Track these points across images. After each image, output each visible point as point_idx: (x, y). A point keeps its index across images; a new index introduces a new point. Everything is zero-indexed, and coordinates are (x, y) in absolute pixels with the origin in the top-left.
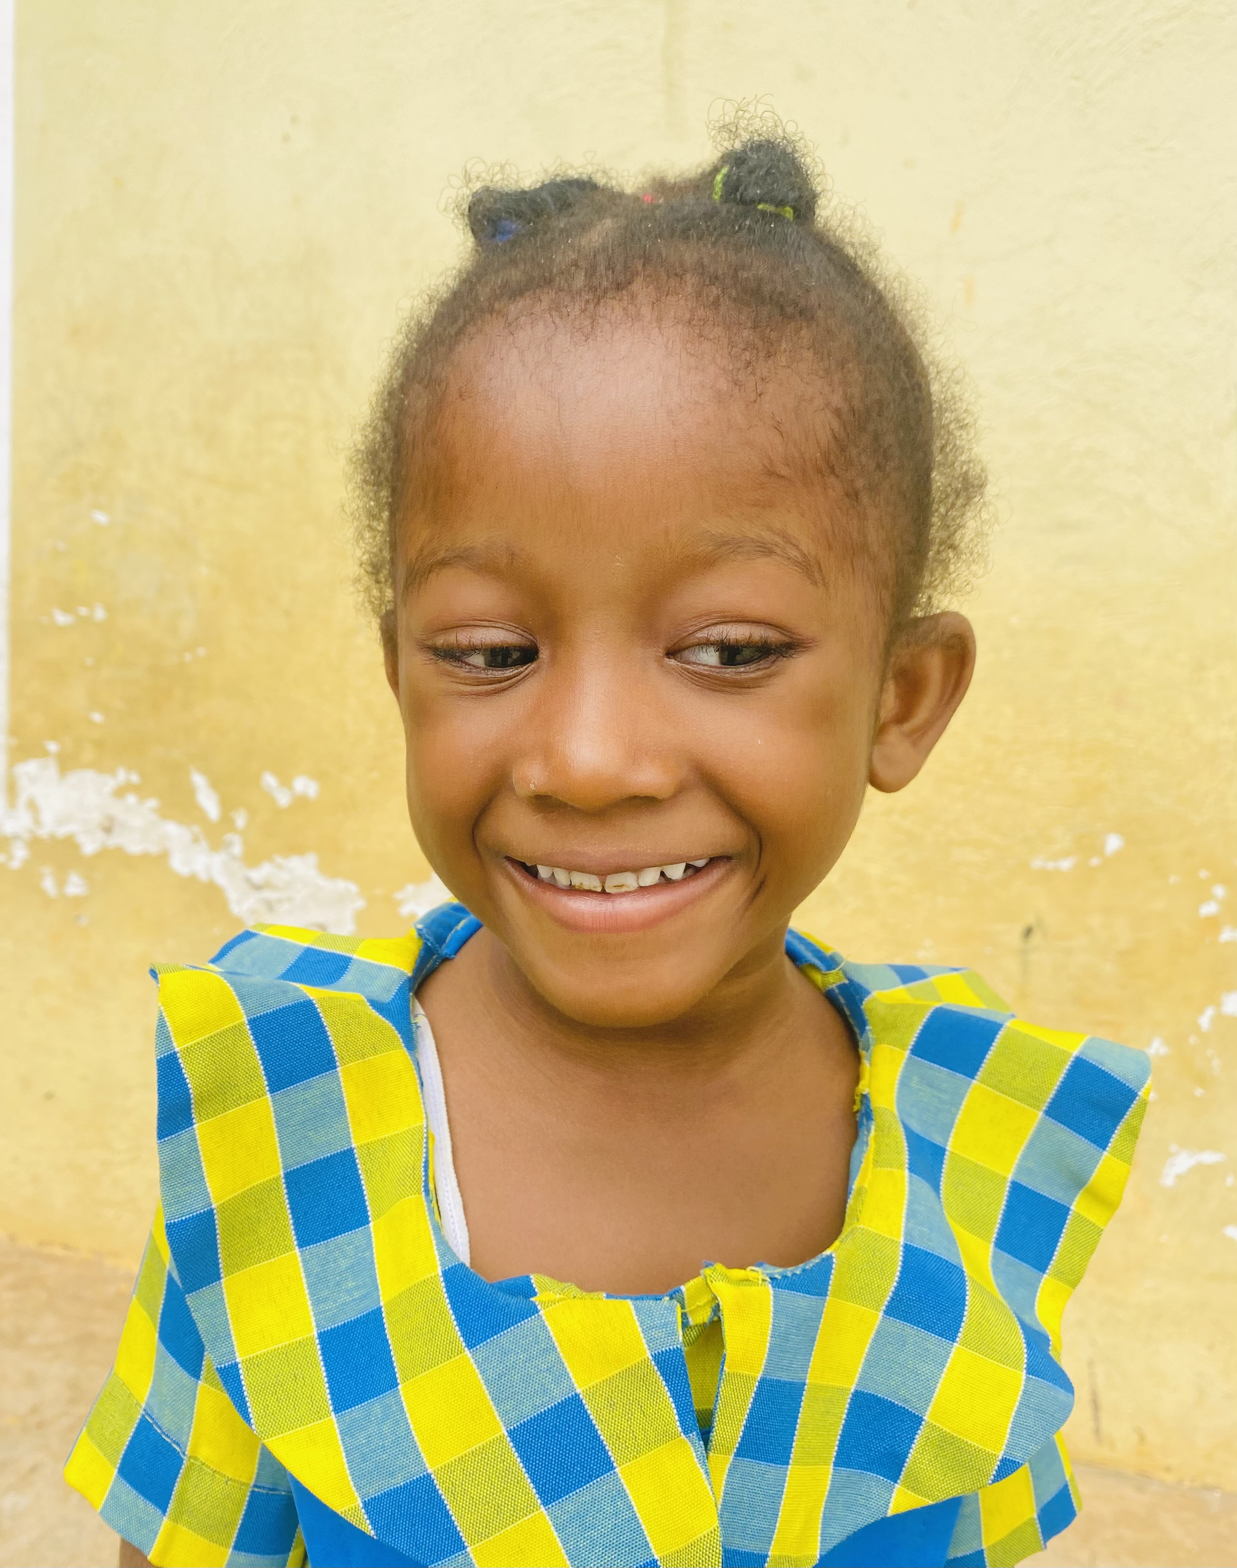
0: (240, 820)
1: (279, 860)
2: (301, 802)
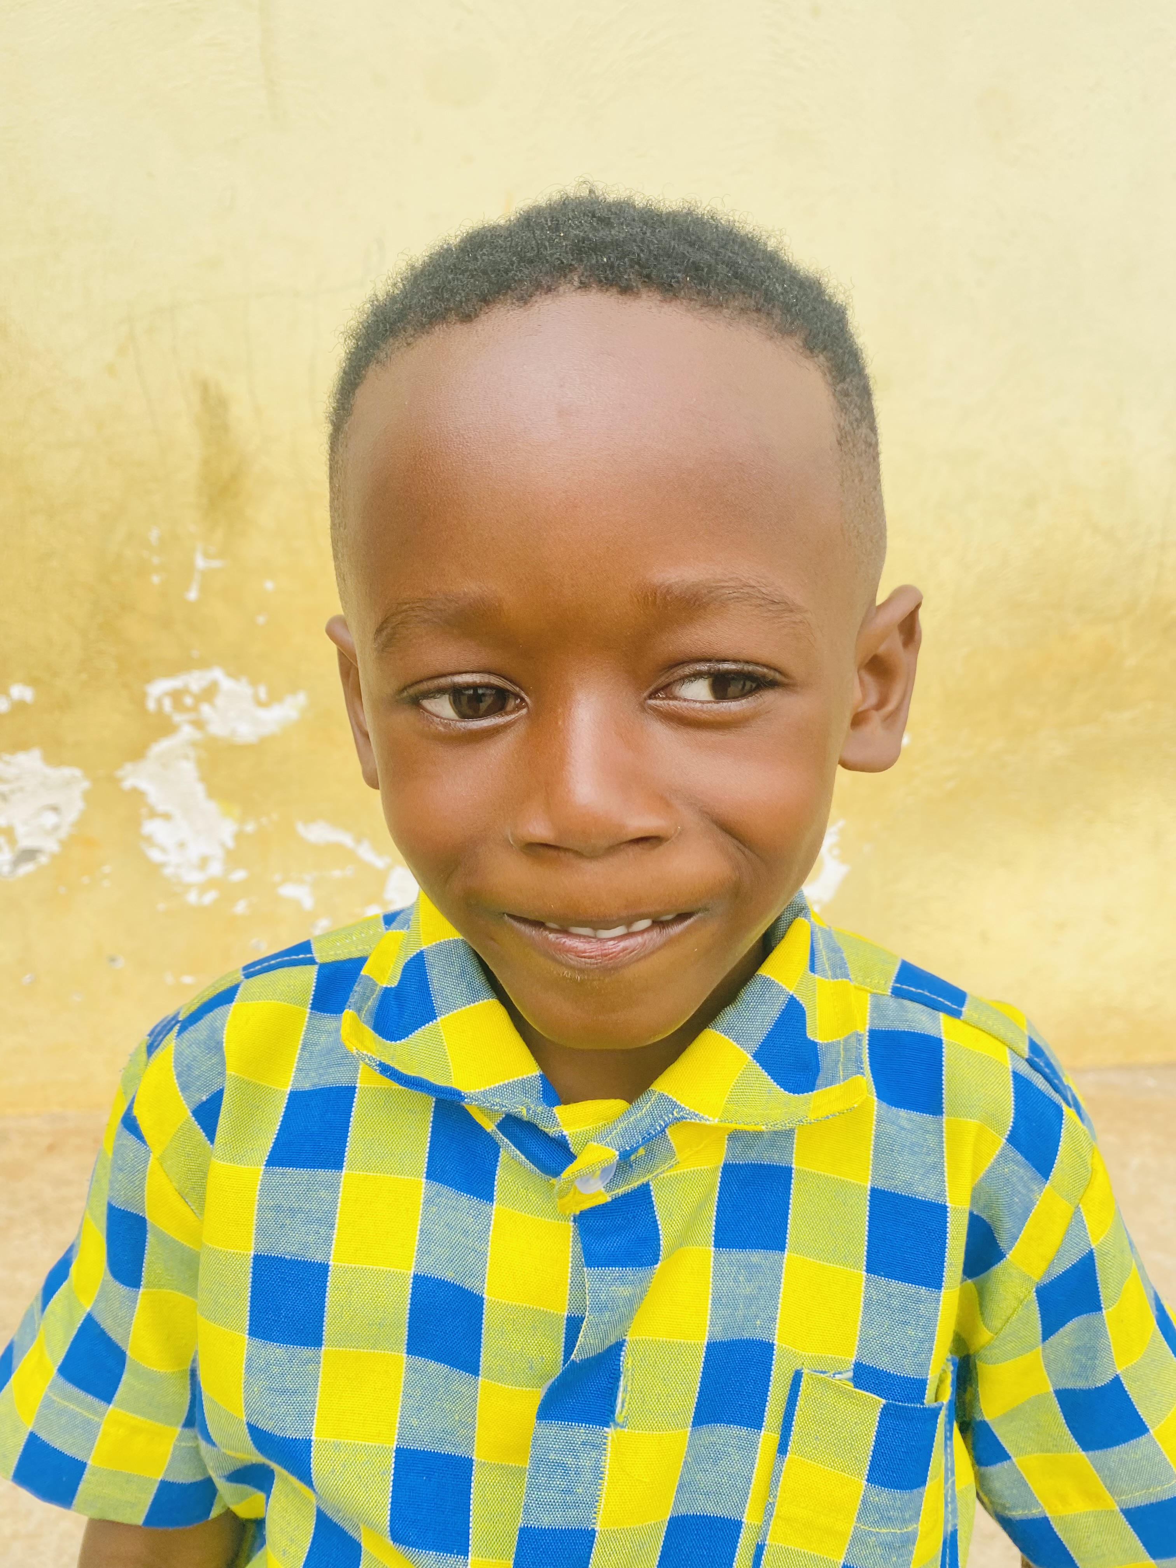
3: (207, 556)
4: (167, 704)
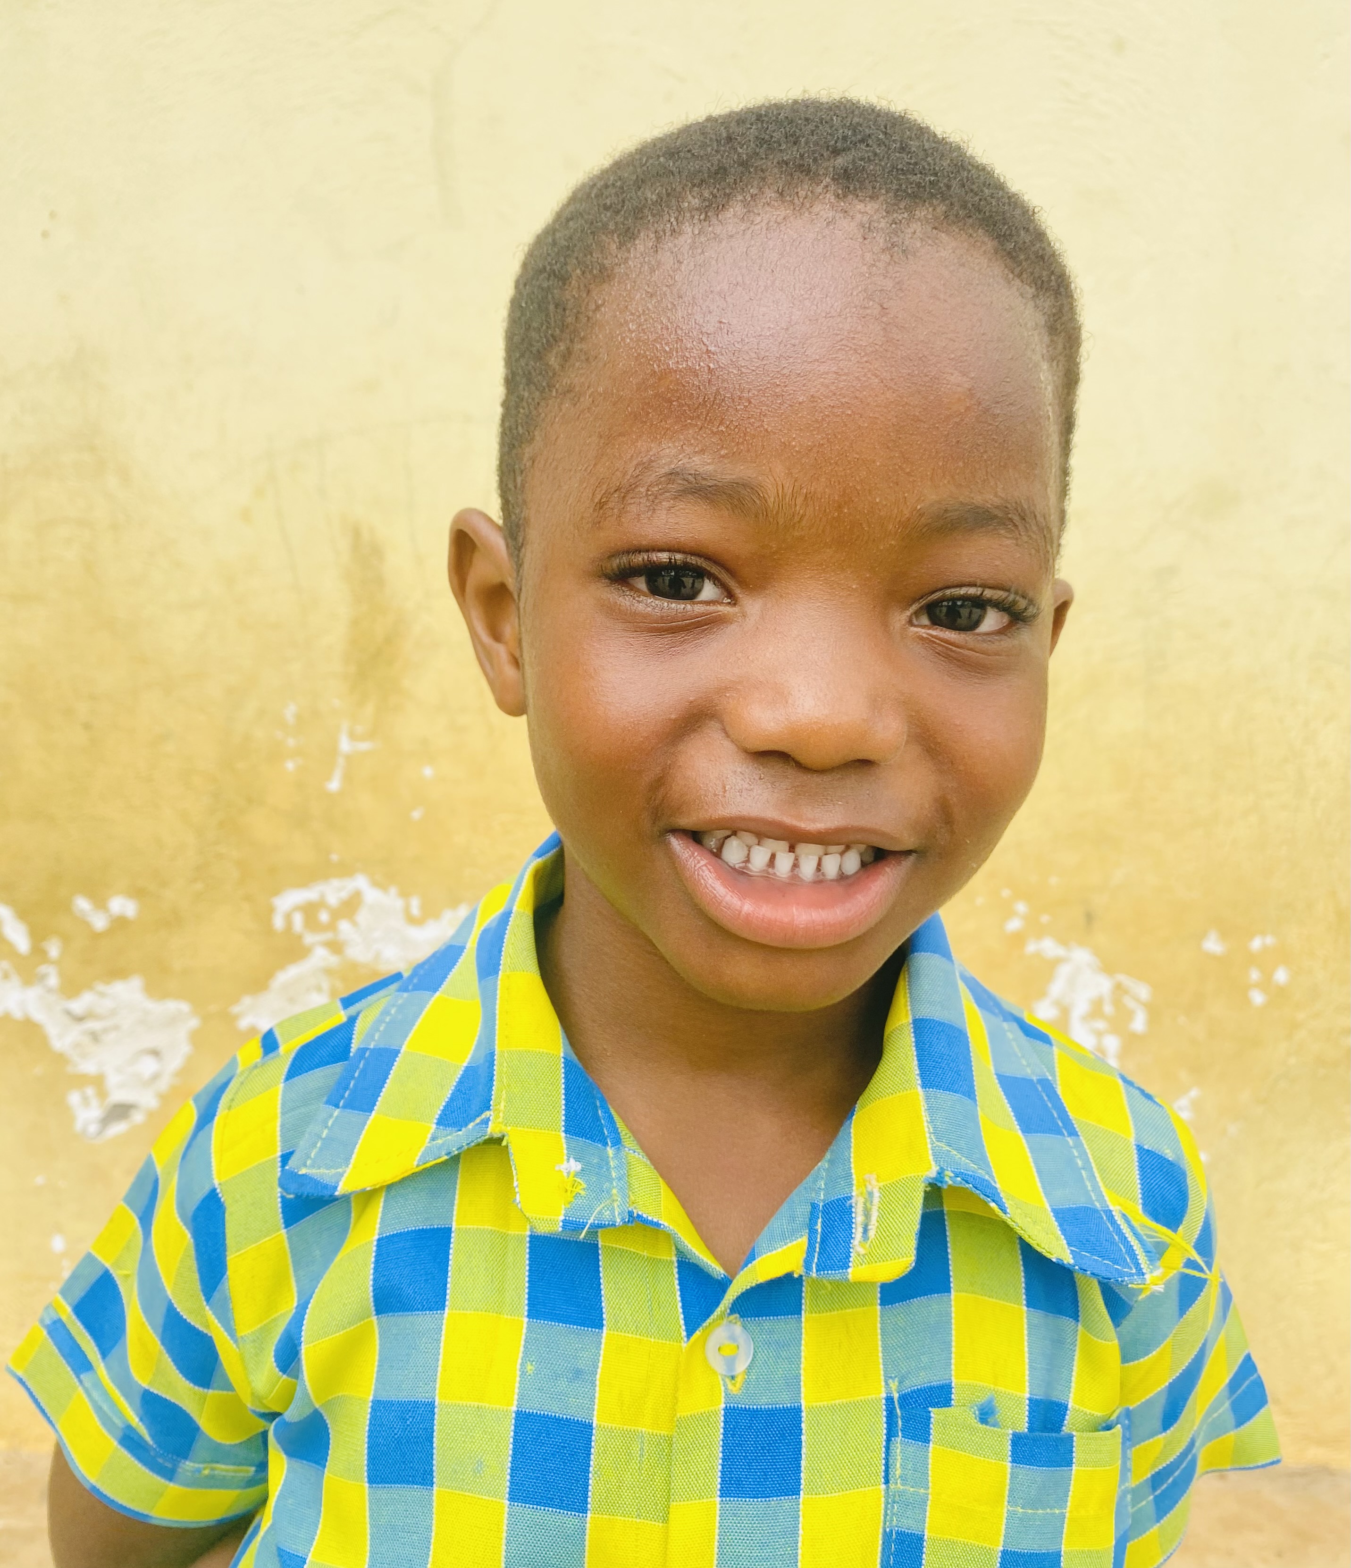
0: (54, 949)
1: (101, 987)
2: (120, 923)
3: (353, 736)
4: (298, 920)
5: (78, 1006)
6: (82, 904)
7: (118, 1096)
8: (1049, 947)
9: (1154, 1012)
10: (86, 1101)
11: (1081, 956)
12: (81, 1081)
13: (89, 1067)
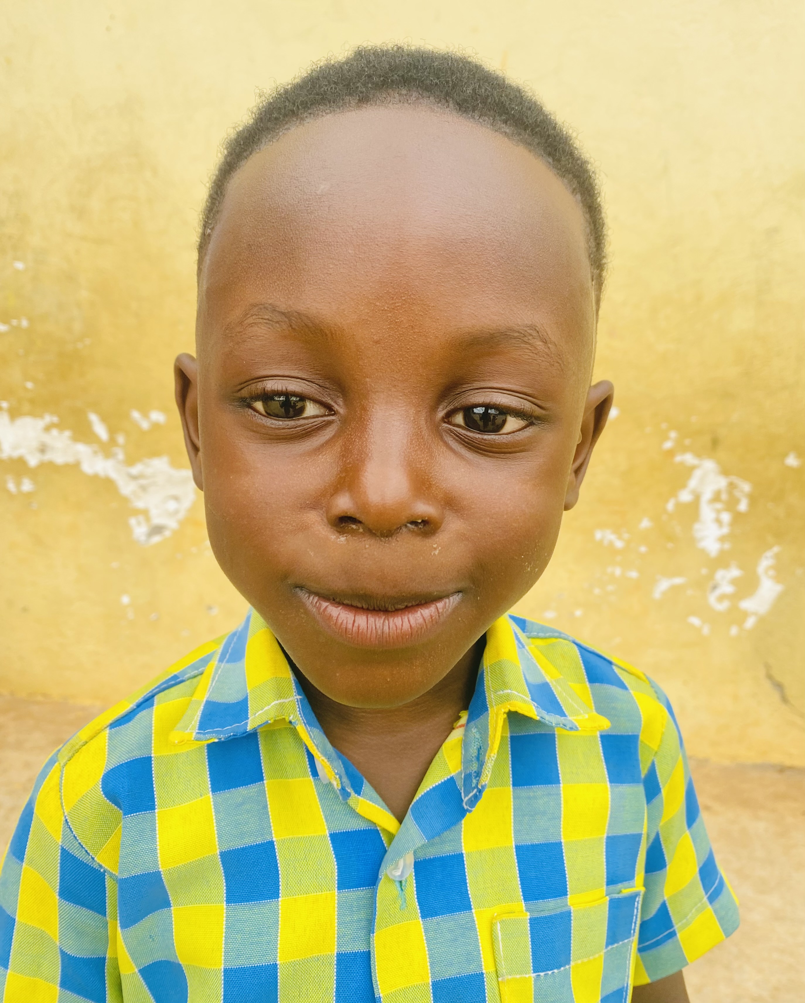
0: (121, 439)
1: (146, 461)
2: (156, 426)
5: (135, 470)
6: (136, 415)
7: (157, 521)
8: (689, 459)
9: (753, 499)
10: (139, 523)
11: (709, 465)
12: (136, 512)
13: (140, 504)
